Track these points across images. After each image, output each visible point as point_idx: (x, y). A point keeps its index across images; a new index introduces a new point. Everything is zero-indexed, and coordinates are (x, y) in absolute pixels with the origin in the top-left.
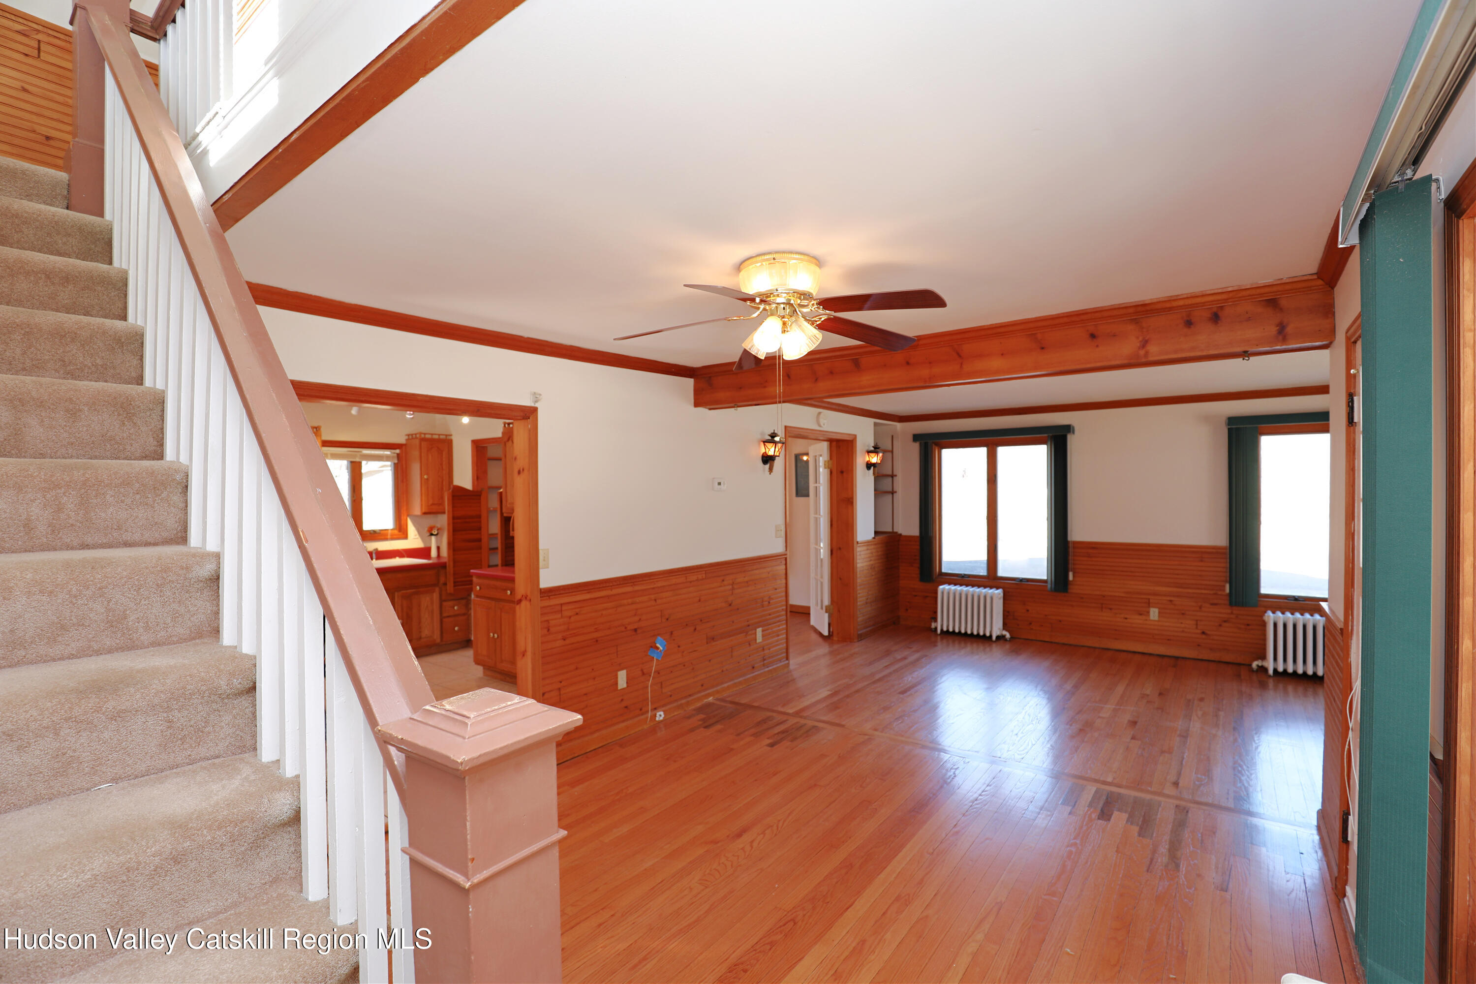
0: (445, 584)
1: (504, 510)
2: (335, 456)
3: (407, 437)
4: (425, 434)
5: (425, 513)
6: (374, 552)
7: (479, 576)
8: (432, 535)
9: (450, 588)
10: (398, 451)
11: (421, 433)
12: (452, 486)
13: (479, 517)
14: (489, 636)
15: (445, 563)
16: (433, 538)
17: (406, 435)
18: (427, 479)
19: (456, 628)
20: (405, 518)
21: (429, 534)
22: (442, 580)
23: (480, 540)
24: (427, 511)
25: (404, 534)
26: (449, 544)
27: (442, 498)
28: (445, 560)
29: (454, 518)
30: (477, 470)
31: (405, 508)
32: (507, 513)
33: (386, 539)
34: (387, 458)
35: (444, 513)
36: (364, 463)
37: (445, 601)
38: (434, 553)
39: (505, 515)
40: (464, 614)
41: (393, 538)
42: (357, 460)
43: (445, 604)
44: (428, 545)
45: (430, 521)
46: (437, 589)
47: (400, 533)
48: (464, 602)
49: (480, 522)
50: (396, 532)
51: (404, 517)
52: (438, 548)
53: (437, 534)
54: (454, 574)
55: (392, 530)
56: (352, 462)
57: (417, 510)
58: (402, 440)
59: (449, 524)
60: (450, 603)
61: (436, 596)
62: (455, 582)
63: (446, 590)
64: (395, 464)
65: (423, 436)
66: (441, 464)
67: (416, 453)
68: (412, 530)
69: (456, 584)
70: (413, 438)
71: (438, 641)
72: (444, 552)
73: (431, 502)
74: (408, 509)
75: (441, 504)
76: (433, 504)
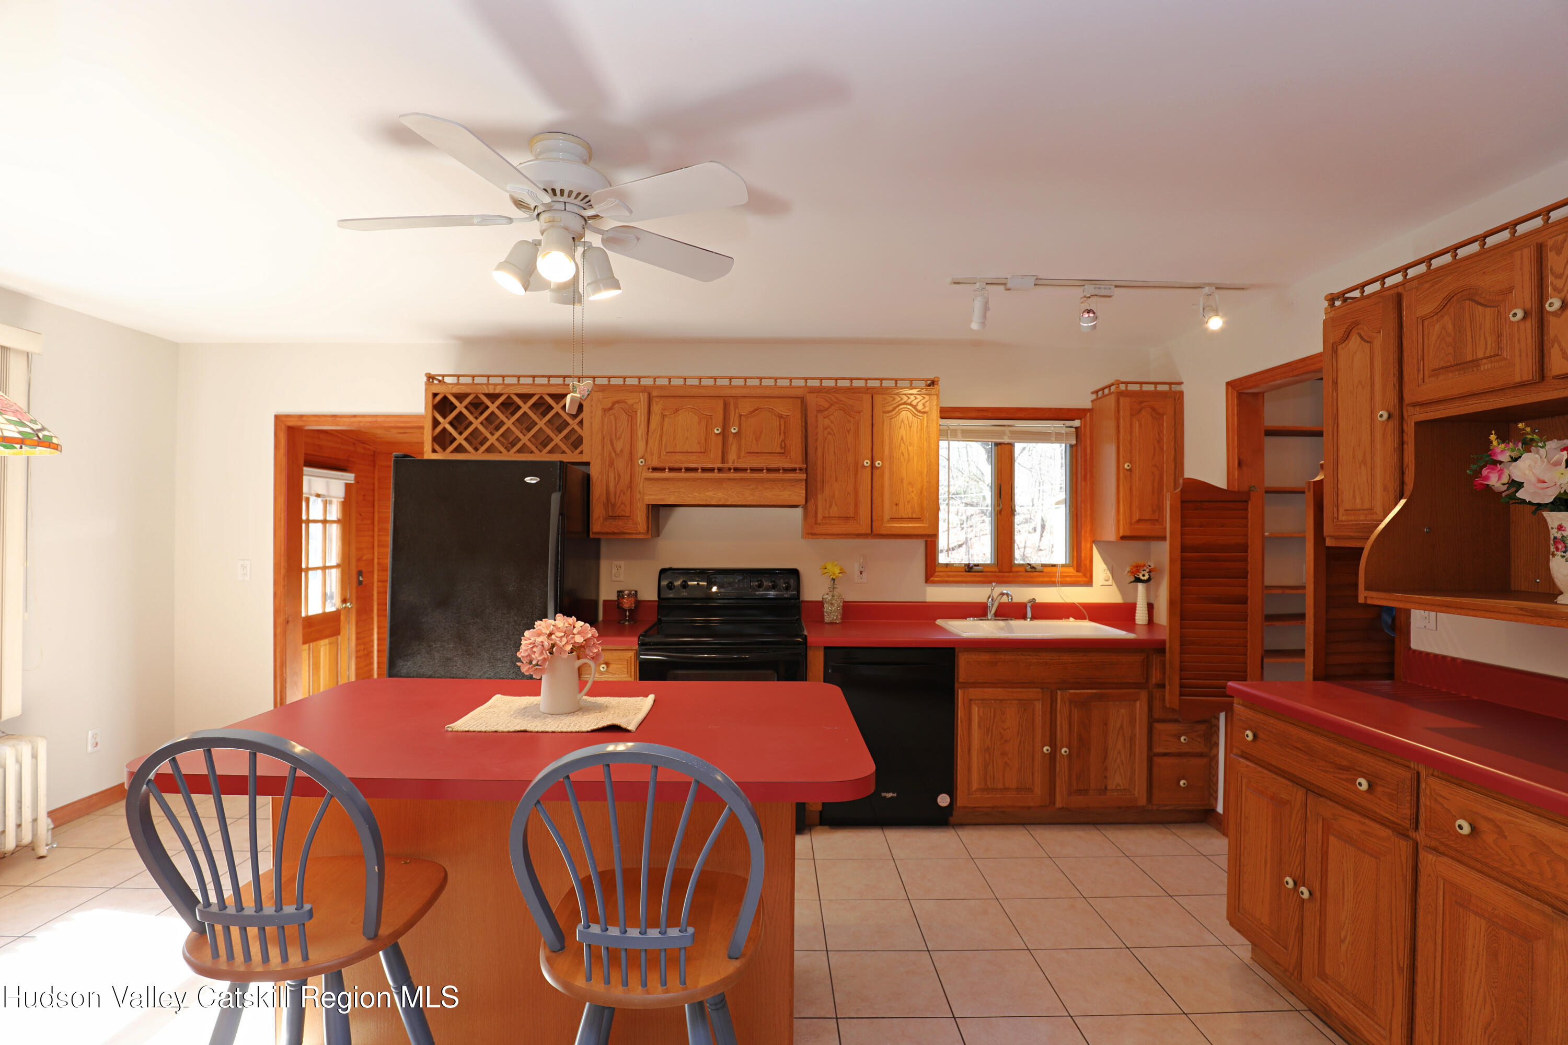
0: (1162, 686)
1: (1328, 529)
2: (969, 436)
3: (1094, 397)
4: (1127, 383)
5: (1123, 538)
6: (1029, 605)
7: (1253, 702)
8: (1138, 580)
9: (1171, 696)
10: (1077, 423)
11: (1118, 383)
12: (1181, 481)
13: (1245, 548)
14: (1281, 884)
15: (1164, 642)
16: (1141, 586)
17: (1092, 393)
18: (1130, 470)
19: (1182, 783)
20: (1089, 545)
21: (1133, 579)
22: (1155, 678)
23: (1244, 600)
24: (1128, 533)
25: (1085, 575)
26: (1171, 603)
27: (1160, 508)
28: (1164, 635)
29: (1184, 549)
30: (1240, 446)
31: (1088, 529)
32: (1337, 538)
33: (1052, 583)
34: (1056, 437)
35: (1163, 538)
36: (1018, 447)
37: (1158, 721)
38: (1141, 616)
39: (1329, 543)
40: (1201, 755)
41: (1064, 584)
42: (1006, 440)
43: (1159, 726)
44: (1131, 601)
45: (1133, 551)
46: (1144, 695)
47: (1079, 574)
48: (1202, 727)
49: (1245, 560)
50: (1072, 571)
51: (1085, 545)
52: (1150, 607)
53: (1149, 580)
54: (1182, 669)
55: (1063, 566)
56: (997, 444)
57: (1110, 531)
58: (1084, 401)
59: (1172, 561)
60: (1172, 727)
61: (1140, 707)
62: (1182, 686)
63: (1164, 700)
64: (1071, 446)
65: (1122, 387)
66: (1160, 441)
67: (1108, 426)
68: (1100, 569)
69: (1184, 689)
70: (1104, 396)
71: (1142, 801)
72: (1162, 616)
73: (1136, 516)
74: (1093, 531)
75: (1159, 520)
76: (1139, 521)
